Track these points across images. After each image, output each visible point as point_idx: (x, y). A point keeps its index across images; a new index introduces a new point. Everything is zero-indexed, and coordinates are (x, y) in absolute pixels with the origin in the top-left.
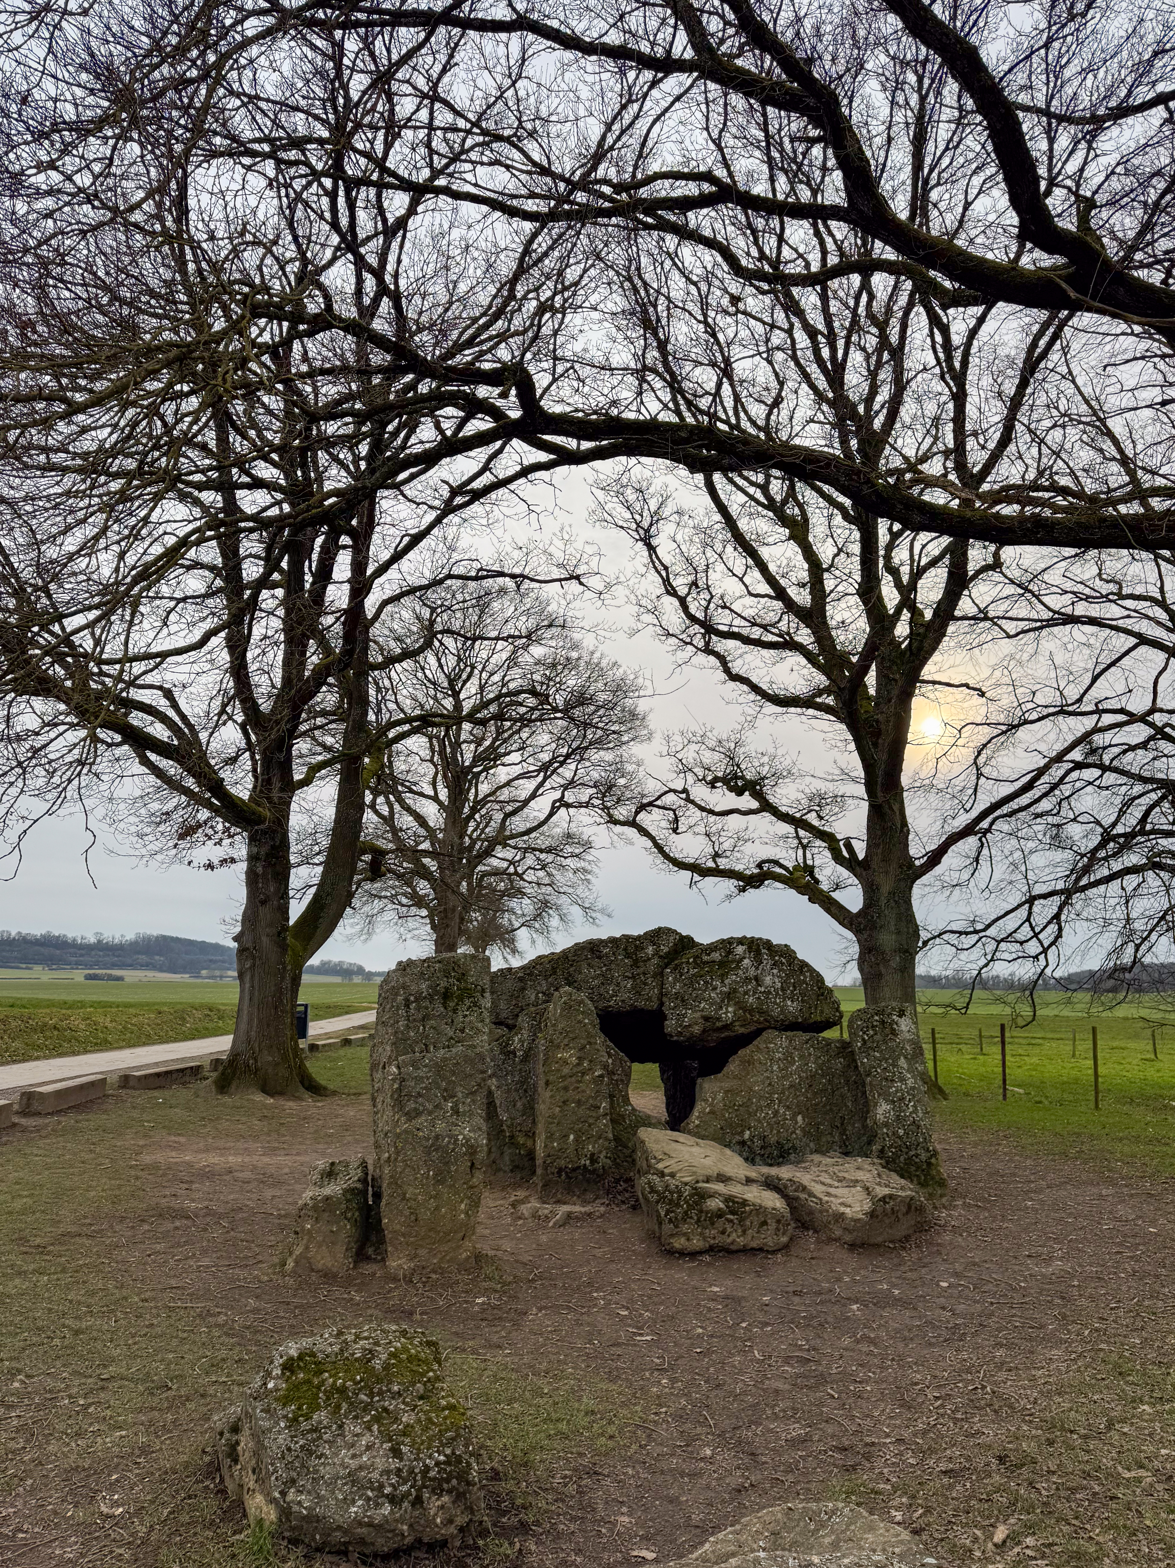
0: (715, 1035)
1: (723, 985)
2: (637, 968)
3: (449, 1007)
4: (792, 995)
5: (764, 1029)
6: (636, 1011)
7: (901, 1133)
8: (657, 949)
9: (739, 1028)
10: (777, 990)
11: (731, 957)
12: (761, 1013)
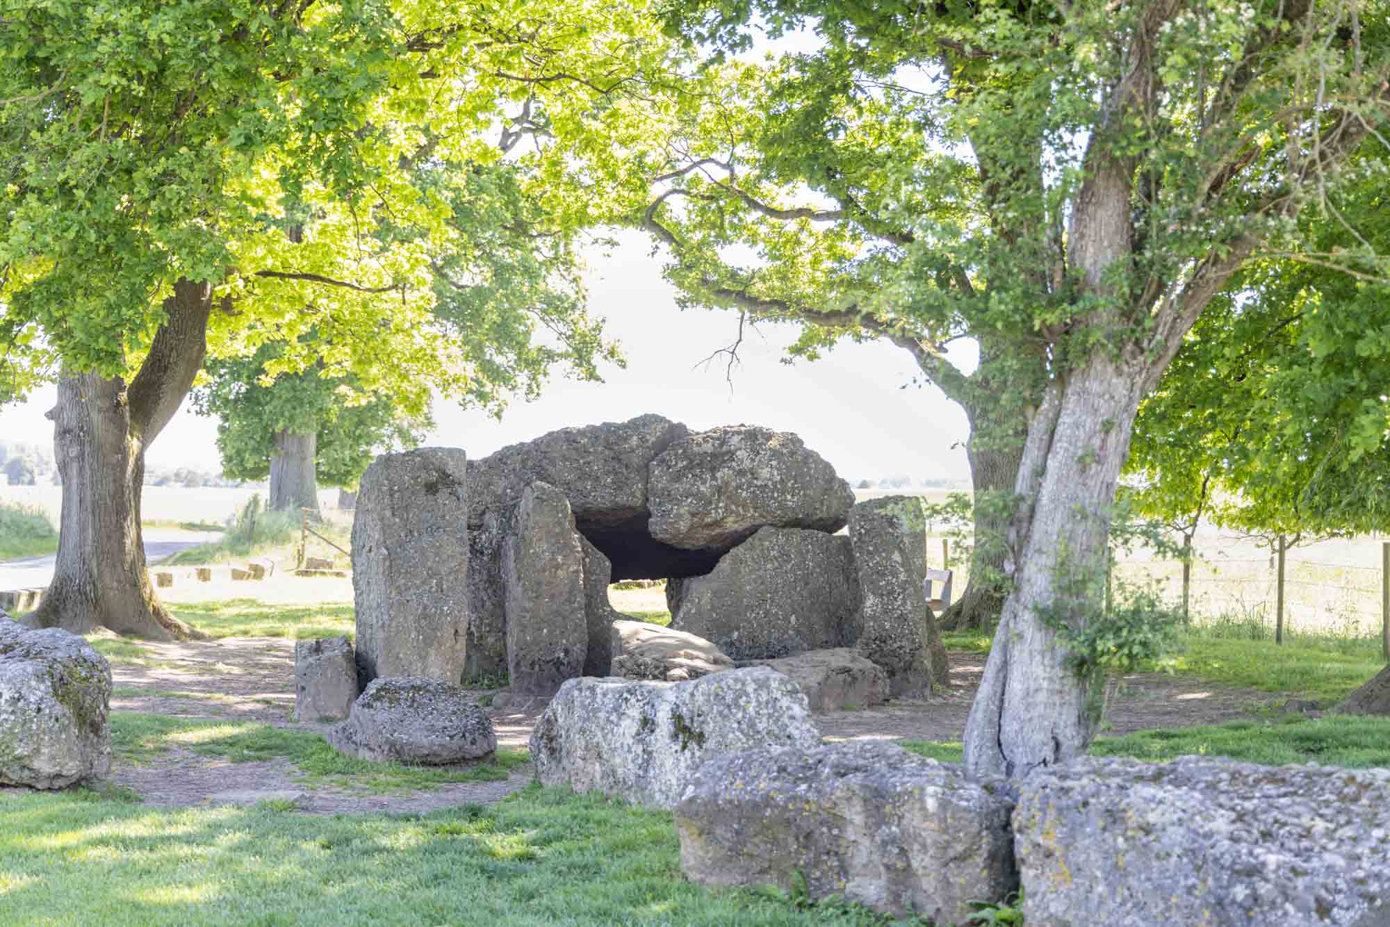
0: (705, 532)
1: (714, 478)
2: (619, 460)
3: (430, 497)
4: (793, 488)
5: (761, 526)
6: (616, 509)
7: (887, 625)
8: (643, 439)
9: (732, 525)
10: (775, 484)
11: (725, 448)
12: (755, 508)
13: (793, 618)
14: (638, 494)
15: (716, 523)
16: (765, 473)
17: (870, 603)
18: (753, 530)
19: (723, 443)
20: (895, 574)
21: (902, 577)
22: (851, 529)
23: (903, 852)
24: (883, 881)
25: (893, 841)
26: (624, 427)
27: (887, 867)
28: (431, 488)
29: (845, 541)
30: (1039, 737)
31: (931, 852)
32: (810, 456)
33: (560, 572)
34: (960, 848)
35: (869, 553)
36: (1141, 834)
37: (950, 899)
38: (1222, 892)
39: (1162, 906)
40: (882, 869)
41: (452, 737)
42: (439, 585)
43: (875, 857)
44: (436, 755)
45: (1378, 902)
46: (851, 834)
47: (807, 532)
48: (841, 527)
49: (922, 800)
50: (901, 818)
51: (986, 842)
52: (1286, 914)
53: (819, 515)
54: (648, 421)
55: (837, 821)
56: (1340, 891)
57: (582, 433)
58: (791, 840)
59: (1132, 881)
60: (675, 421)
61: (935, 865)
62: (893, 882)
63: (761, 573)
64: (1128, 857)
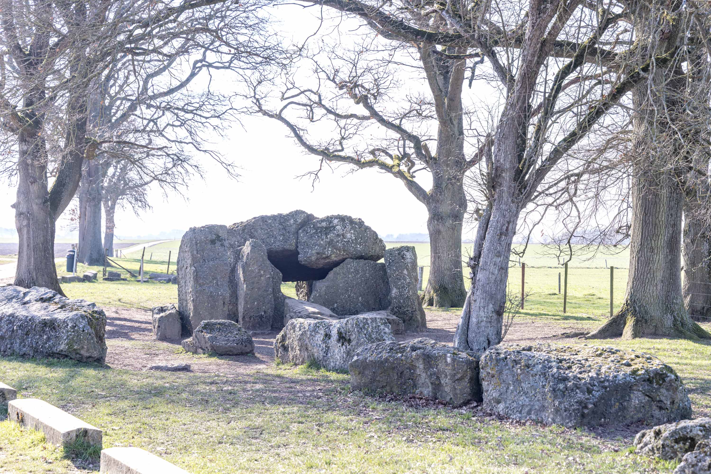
0: (323, 261)
1: (327, 237)
2: (285, 230)
3: (213, 246)
4: (360, 242)
5: (346, 259)
6: (284, 250)
7: (402, 301)
8: (295, 221)
9: (334, 258)
10: (352, 240)
11: (331, 225)
12: (344, 251)
13: (360, 298)
14: (294, 244)
15: (327, 257)
16: (348, 235)
17: (394, 292)
18: (343, 260)
19: (331, 222)
20: (405, 280)
21: (408, 280)
22: (385, 260)
23: (438, 378)
24: (430, 389)
25: (434, 374)
26: (287, 215)
27: (432, 383)
28: (213, 242)
29: (383, 265)
30: (482, 339)
31: (449, 377)
32: (368, 228)
33: (262, 278)
34: (459, 376)
35: (394, 270)
36: (526, 368)
37: (455, 395)
38: (555, 386)
39: (533, 392)
40: (430, 384)
41: (237, 344)
42: (217, 283)
43: (427, 380)
44: (231, 351)
45: (608, 389)
46: (418, 372)
47: (366, 261)
48: (379, 259)
49: (445, 359)
50: (437, 365)
51: (469, 374)
52: (577, 393)
53: (371, 254)
54: (298, 213)
55: (413, 367)
56: (595, 385)
57: (269, 218)
58: (395, 374)
59: (523, 385)
60: (309, 213)
61: (451, 382)
62: (434, 389)
63: (346, 279)
64: (521, 376)
